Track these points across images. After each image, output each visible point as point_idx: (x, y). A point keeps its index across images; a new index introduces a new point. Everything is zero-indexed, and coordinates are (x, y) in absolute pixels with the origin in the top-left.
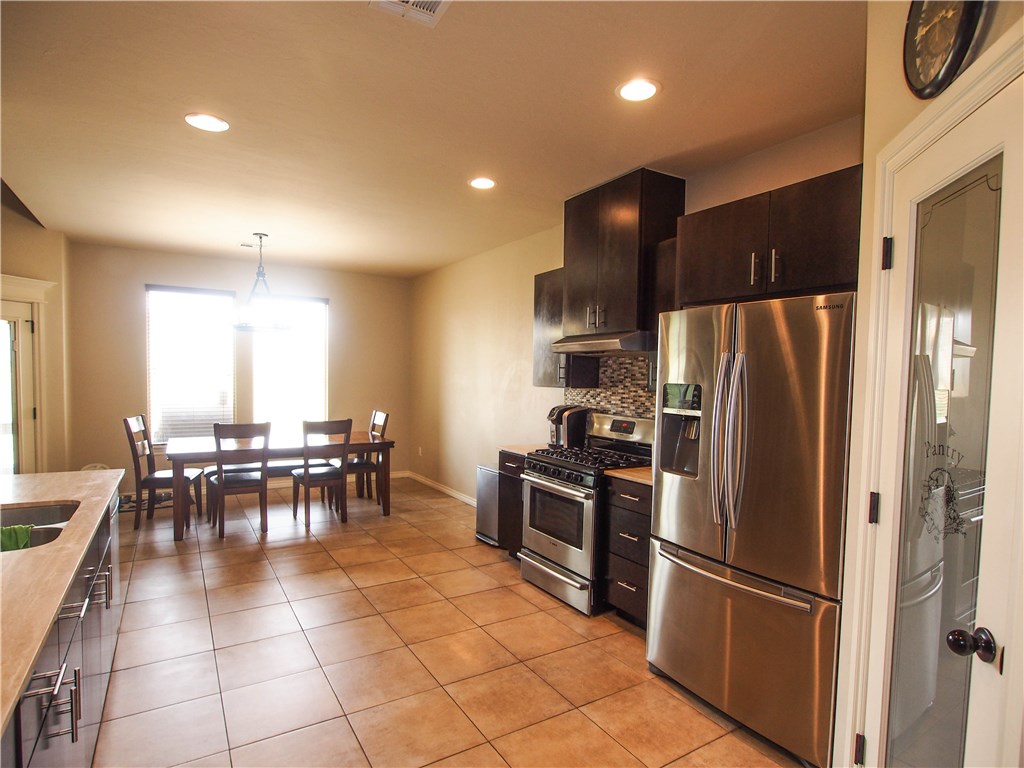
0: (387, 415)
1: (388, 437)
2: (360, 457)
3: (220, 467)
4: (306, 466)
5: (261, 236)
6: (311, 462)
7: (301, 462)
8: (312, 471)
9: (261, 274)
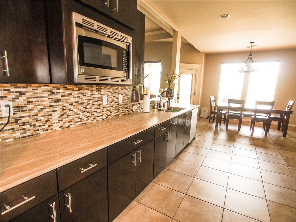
0: (294, 102)
1: (292, 110)
2: (281, 115)
3: (229, 111)
4: (255, 115)
5: (252, 43)
6: (257, 114)
7: (254, 114)
8: (257, 117)
9: (250, 55)
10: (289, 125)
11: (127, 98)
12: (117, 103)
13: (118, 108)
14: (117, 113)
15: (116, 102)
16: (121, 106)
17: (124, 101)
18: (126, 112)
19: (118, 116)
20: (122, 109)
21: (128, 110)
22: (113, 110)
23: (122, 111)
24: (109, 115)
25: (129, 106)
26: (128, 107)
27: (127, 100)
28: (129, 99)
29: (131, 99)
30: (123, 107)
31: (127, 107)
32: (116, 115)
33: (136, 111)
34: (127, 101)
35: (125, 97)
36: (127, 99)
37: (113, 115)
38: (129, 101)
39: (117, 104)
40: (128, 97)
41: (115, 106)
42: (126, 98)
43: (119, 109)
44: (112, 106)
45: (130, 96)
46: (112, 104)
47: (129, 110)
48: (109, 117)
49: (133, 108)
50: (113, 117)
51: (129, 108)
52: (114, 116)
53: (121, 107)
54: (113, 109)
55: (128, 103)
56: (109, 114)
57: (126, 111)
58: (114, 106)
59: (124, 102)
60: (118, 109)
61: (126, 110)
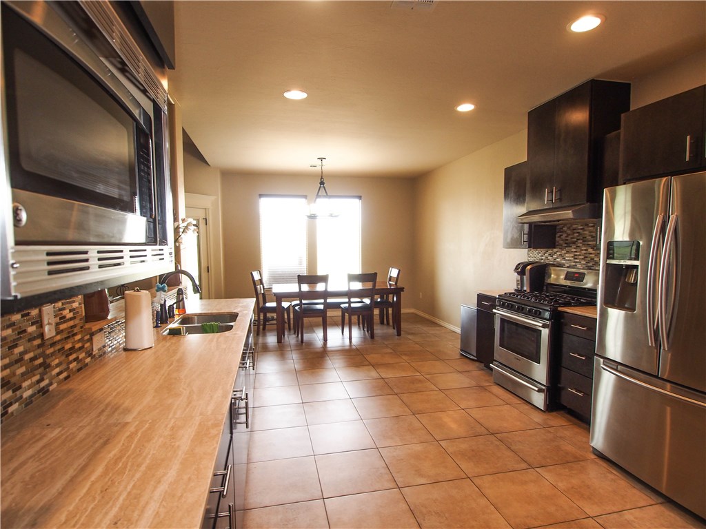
0: (399, 271)
1: (400, 285)
2: (382, 297)
3: (301, 302)
4: (349, 303)
5: (321, 159)
8: (353, 305)
9: (322, 183)
10: (403, 311)
11: (70, 311)
12: (38, 342)
13: (40, 361)
14: (39, 382)
15: (34, 339)
16: (51, 350)
17: (63, 327)
18: (71, 366)
19: (44, 391)
20: (57, 361)
21: (76, 359)
22: (23, 374)
23: (57, 365)
24: (11, 404)
25: (79, 341)
26: (78, 345)
27: (71, 319)
28: (78, 312)
29: (84, 314)
30: (59, 350)
31: (73, 348)
32: (39, 392)
33: (101, 353)
34: (71, 323)
35: (64, 309)
36: (71, 315)
37: (27, 394)
38: (77, 321)
39: (39, 346)
40: (74, 309)
41: (31, 355)
42: (68, 311)
43: (48, 361)
44: (17, 361)
45: (80, 304)
46: (20, 349)
47: (82, 355)
48: (11, 409)
49: (92, 344)
50: (26, 405)
51: (81, 348)
52: (31, 396)
53: (52, 354)
54: (23, 369)
55: (76, 330)
56: (10, 398)
57: (71, 362)
58: (27, 357)
59: (62, 331)
60: (41, 365)
61: (71, 358)
